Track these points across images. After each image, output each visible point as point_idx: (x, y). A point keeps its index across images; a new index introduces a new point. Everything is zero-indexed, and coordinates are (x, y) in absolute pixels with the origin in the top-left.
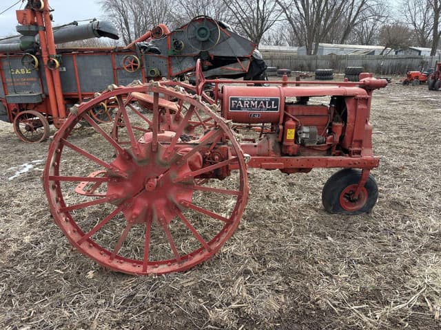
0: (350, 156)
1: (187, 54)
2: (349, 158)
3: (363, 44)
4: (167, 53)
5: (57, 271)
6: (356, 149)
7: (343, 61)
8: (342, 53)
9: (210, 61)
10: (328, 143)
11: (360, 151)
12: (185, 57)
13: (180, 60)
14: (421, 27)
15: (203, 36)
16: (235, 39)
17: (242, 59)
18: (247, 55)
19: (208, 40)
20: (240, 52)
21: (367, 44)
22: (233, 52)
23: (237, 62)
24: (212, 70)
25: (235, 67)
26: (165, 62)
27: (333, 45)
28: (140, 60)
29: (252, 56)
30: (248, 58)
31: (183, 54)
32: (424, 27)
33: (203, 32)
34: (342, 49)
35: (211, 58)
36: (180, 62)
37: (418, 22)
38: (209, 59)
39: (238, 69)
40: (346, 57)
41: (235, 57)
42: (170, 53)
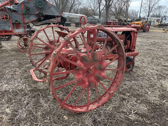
0: (132, 52)
1: (32, 13)
2: (131, 53)
3: (75, 13)
4: (22, 12)
5: (45, 121)
6: (133, 49)
7: (73, 20)
8: (71, 16)
9: (43, 17)
10: (126, 48)
11: (134, 50)
12: (31, 14)
13: (29, 16)
14: (93, 9)
15: (40, 5)
16: (54, 8)
17: (58, 17)
18: (59, 15)
19: (43, 8)
20: (56, 14)
21: (77, 14)
22: (53, 13)
23: (56, 18)
24: (44, 21)
25: (54, 20)
26: (21, 16)
27: (67, 13)
28: (9, 15)
29: (61, 16)
30: (60, 16)
31: (30, 13)
32: (94, 9)
33: (40, 3)
34: (71, 15)
35: (44, 15)
36: (29, 17)
37: (92, 7)
38: (43, 16)
39: (56, 21)
40: (73, 18)
41: (55, 16)
42: (24, 12)
